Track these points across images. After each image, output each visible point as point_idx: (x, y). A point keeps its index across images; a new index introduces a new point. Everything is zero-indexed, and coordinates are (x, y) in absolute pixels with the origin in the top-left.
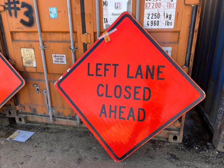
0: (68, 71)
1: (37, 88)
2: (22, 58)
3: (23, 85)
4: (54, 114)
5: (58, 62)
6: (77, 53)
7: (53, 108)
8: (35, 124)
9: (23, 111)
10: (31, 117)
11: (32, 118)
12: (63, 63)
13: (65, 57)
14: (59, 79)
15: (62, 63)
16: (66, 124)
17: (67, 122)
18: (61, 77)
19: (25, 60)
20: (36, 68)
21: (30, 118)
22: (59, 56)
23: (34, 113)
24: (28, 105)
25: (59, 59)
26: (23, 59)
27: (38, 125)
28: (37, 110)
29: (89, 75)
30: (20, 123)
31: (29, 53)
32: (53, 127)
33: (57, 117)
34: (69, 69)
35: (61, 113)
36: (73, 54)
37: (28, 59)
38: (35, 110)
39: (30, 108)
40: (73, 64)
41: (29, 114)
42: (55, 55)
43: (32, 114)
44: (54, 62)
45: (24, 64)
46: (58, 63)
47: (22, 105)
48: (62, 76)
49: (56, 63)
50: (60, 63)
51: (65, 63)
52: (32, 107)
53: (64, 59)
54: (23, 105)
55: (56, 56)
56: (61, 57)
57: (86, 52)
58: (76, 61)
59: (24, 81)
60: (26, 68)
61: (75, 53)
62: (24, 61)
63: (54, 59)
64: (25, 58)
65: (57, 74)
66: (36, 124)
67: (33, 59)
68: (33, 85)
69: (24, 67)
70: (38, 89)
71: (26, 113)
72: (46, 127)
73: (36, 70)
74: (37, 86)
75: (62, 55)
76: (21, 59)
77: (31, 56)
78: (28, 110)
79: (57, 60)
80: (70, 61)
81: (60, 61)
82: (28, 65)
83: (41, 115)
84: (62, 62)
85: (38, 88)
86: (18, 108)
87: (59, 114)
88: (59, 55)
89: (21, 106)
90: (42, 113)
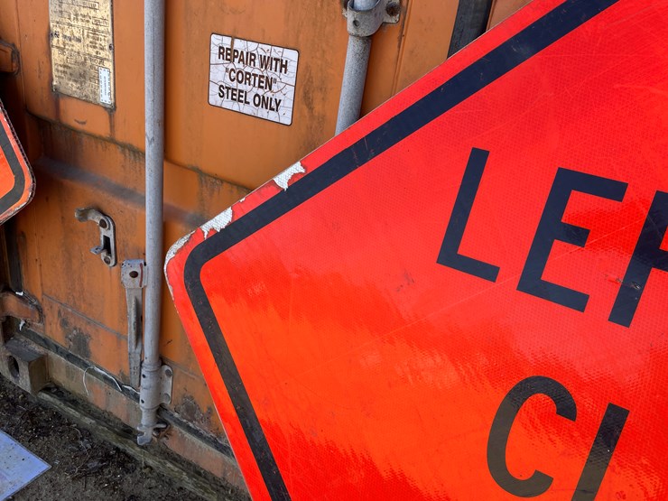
0: (283, 180)
1: (104, 232)
2: (50, 35)
3: (21, 203)
4: (167, 403)
5: (238, 96)
6: (389, 50)
7: (166, 368)
8: (72, 412)
9: (37, 327)
10: (63, 370)
11: (69, 373)
12: (272, 116)
13: (292, 67)
14: (206, 228)
15: (263, 113)
16: (219, 474)
17: (224, 463)
18: (222, 220)
19: (62, 50)
20: (111, 110)
21: (61, 371)
22: (251, 57)
23: (79, 354)
24: (56, 307)
25: (247, 77)
26: (55, 39)
27: (88, 421)
28: (92, 347)
29: (450, 256)
30: (11, 378)
31: (84, 11)
32: (150, 462)
33: (180, 424)
34: (297, 168)
35: (205, 410)
36: (352, 50)
37: (77, 46)
38: (82, 342)
39: (64, 323)
40: (338, 132)
41: (57, 349)
42: (227, 42)
43: (68, 357)
44: (214, 99)
45: (55, 73)
46: (236, 106)
47: (33, 296)
48: (229, 211)
49: (228, 104)
50: (248, 109)
51: (285, 116)
52: (72, 320)
53: (285, 88)
54: (36, 299)
55: (229, 54)
56: (265, 62)
57: (474, 51)
58: (362, 108)
59: (29, 182)
60: (62, 102)
61: (372, 44)
62: (56, 56)
63: (219, 73)
64: (61, 38)
65: (222, 181)
66: (77, 414)
67: (103, 54)
68: (84, 215)
69: (56, 96)
70: (107, 240)
71: (45, 342)
72: (121, 446)
73: (112, 127)
74: (103, 224)
75: (276, 52)
76: (44, 40)
77: (95, 31)
78: (54, 331)
79: (234, 84)
80: (318, 107)
81: (251, 90)
82: (71, 87)
83: (105, 378)
84: (264, 102)
85: (110, 234)
86: (12, 304)
87: (191, 410)
88: (252, 47)
89: (26, 302)
90: (113, 372)
